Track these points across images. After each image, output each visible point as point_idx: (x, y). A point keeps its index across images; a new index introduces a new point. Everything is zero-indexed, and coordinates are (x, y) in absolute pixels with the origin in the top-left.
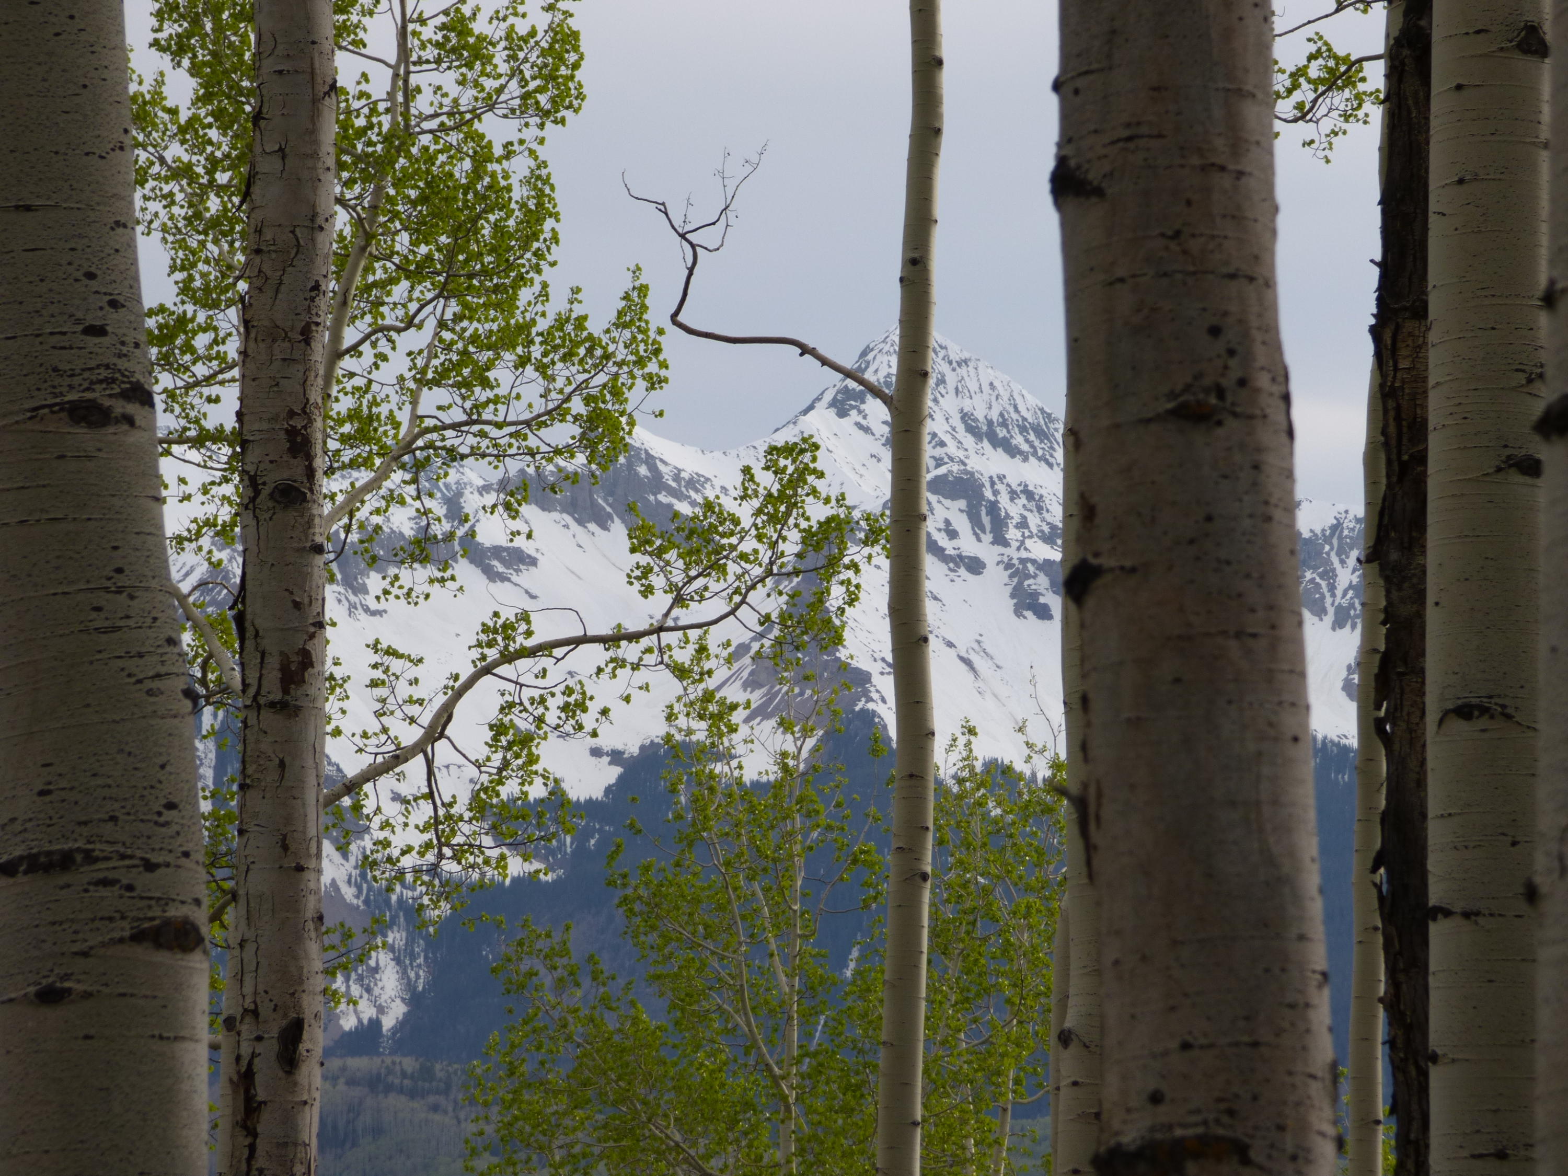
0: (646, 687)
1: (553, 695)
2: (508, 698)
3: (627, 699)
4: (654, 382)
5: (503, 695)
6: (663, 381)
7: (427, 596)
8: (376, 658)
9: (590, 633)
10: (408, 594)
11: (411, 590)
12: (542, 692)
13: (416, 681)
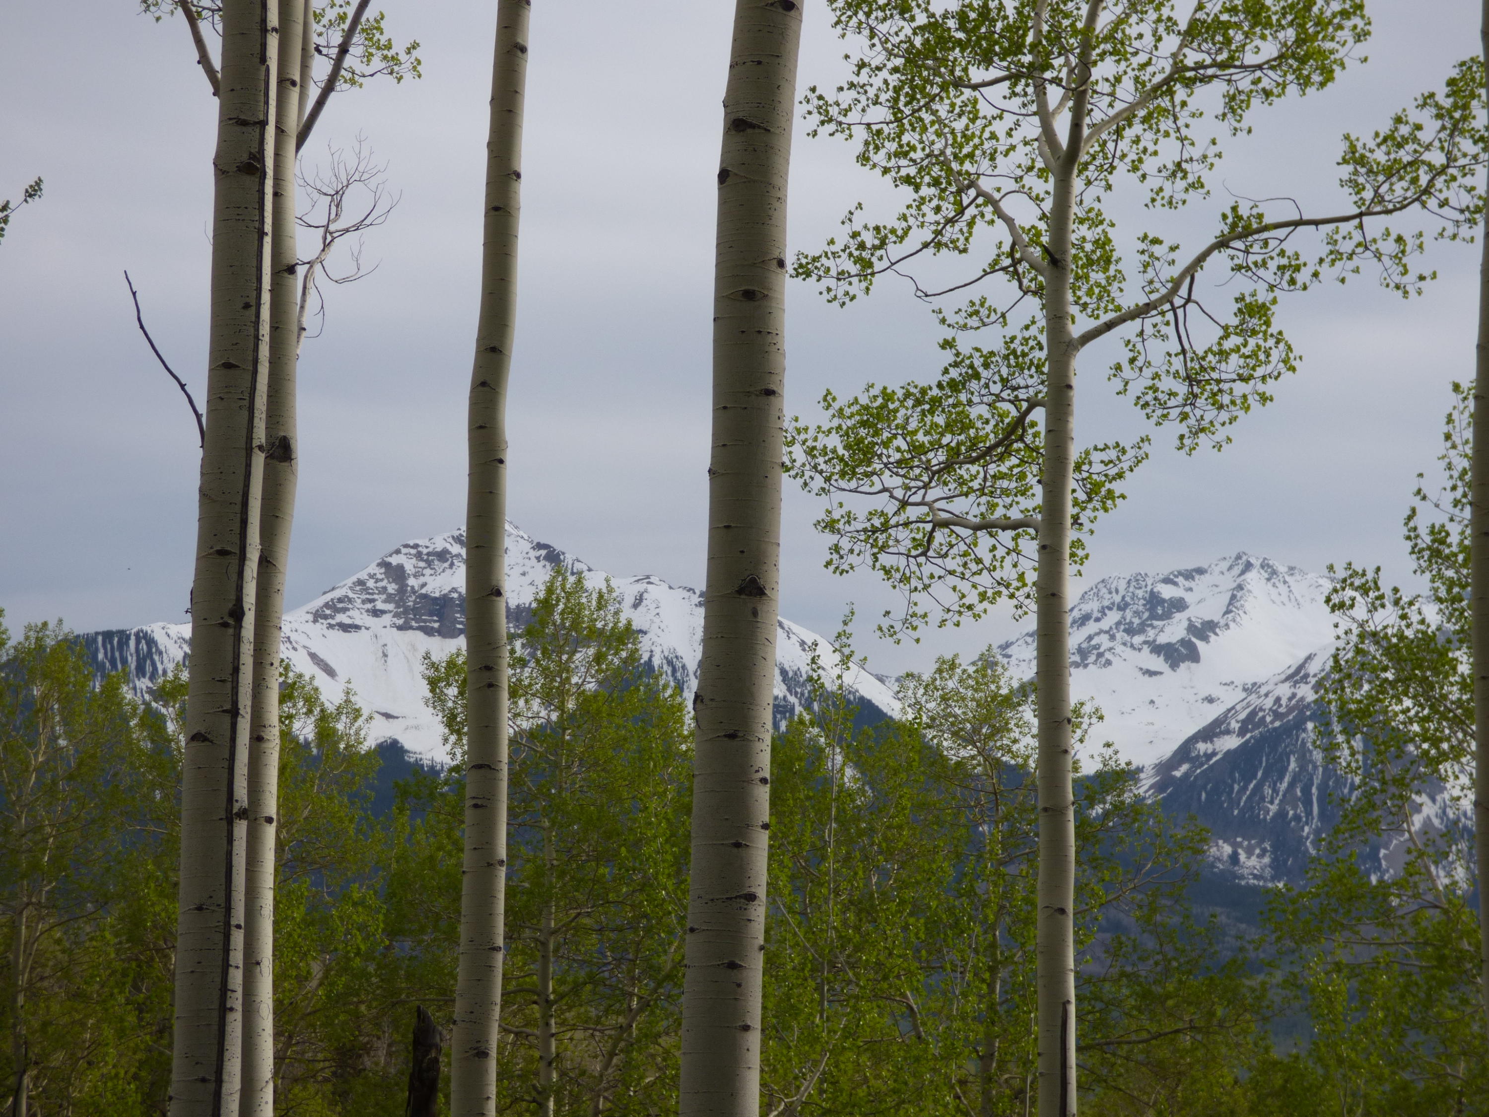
0: (1357, 270)
1: (1272, 258)
2: (1236, 261)
3: (1343, 281)
4: (1361, 36)
5: (1232, 259)
6: (1367, 34)
7: (1184, 202)
8: (1143, 246)
9: (1305, 217)
10: (1170, 203)
11: (1171, 197)
12: (1262, 256)
13: (1173, 261)
